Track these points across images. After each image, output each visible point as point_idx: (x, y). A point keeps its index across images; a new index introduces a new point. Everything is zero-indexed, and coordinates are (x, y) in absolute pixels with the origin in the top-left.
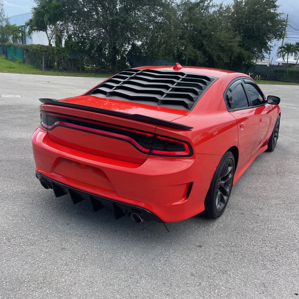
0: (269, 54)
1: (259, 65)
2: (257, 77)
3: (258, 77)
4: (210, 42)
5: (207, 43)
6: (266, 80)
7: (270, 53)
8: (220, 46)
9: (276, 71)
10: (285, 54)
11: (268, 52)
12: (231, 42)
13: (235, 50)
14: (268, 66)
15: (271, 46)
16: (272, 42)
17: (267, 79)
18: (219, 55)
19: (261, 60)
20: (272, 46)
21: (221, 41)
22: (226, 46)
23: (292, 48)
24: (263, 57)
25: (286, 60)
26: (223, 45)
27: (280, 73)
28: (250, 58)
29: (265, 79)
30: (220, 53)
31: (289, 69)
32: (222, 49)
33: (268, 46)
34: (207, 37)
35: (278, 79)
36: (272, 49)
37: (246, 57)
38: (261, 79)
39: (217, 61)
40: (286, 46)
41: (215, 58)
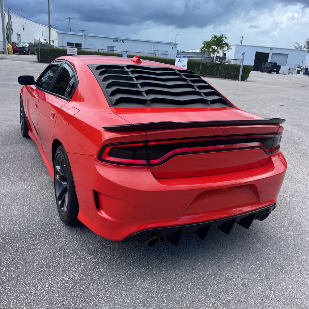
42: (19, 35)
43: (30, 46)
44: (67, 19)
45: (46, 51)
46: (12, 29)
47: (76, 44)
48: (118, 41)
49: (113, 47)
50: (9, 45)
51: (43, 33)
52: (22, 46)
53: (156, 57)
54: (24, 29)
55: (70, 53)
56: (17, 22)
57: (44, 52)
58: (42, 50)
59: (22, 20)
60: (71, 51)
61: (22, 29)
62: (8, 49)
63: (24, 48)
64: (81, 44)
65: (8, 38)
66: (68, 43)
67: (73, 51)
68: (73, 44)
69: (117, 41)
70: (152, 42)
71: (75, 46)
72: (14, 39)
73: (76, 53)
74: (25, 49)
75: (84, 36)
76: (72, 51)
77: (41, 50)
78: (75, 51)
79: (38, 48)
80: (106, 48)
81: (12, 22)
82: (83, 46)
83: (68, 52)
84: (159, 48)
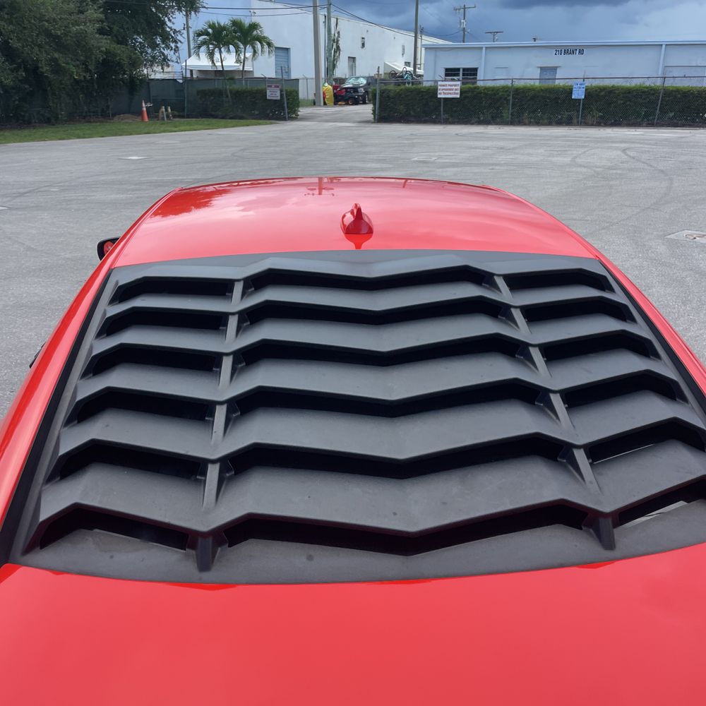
0: (175, 50)
1: (158, 80)
2: (163, 112)
3: (166, 110)
4: (19, 24)
5: (11, 28)
6: (183, 117)
7: (177, 47)
8: (48, 34)
9: (203, 94)
10: (213, 50)
11: (173, 45)
12: (76, 23)
13: (95, 44)
14: (181, 81)
15: (175, 32)
16: (173, 20)
17: (187, 115)
18: (55, 60)
19: (163, 69)
20: (179, 31)
21: (47, 21)
22: (66, 35)
23: (227, 35)
24: (165, 61)
25: (219, 64)
26: (59, 33)
27: (212, 98)
28: (135, 64)
29: (181, 114)
30: (56, 55)
31: (231, 88)
32: (58, 42)
33: (168, 29)
34: (6, 10)
35: (213, 113)
36: (179, 37)
37: (126, 62)
38: (174, 116)
39: (51, 76)
40: (210, 30)
41: (45, 69)
42: (354, 58)
43: (368, 84)
44: (459, 9)
45: (392, 95)
46: (338, 48)
47: (464, 69)
48: (569, 51)
49: (554, 69)
50: (326, 84)
51: (404, 49)
52: (353, 84)
53: (666, 85)
54: (363, 45)
55: (445, 94)
56: (350, 30)
57: (388, 97)
58: (383, 93)
59: (361, 25)
60: (447, 90)
61: (360, 45)
62: (324, 94)
63: (355, 89)
64: (476, 70)
65: (332, 66)
66: (447, 70)
67: (452, 90)
68: (458, 69)
69: (566, 52)
70: (662, 45)
71: (464, 75)
72: (341, 70)
73: (457, 94)
74: (357, 92)
75: (484, 49)
76: (450, 90)
77: (382, 92)
78: (456, 90)
79: (375, 90)
80: (537, 74)
81: (339, 33)
82: (480, 75)
83: (439, 92)
84: (678, 59)
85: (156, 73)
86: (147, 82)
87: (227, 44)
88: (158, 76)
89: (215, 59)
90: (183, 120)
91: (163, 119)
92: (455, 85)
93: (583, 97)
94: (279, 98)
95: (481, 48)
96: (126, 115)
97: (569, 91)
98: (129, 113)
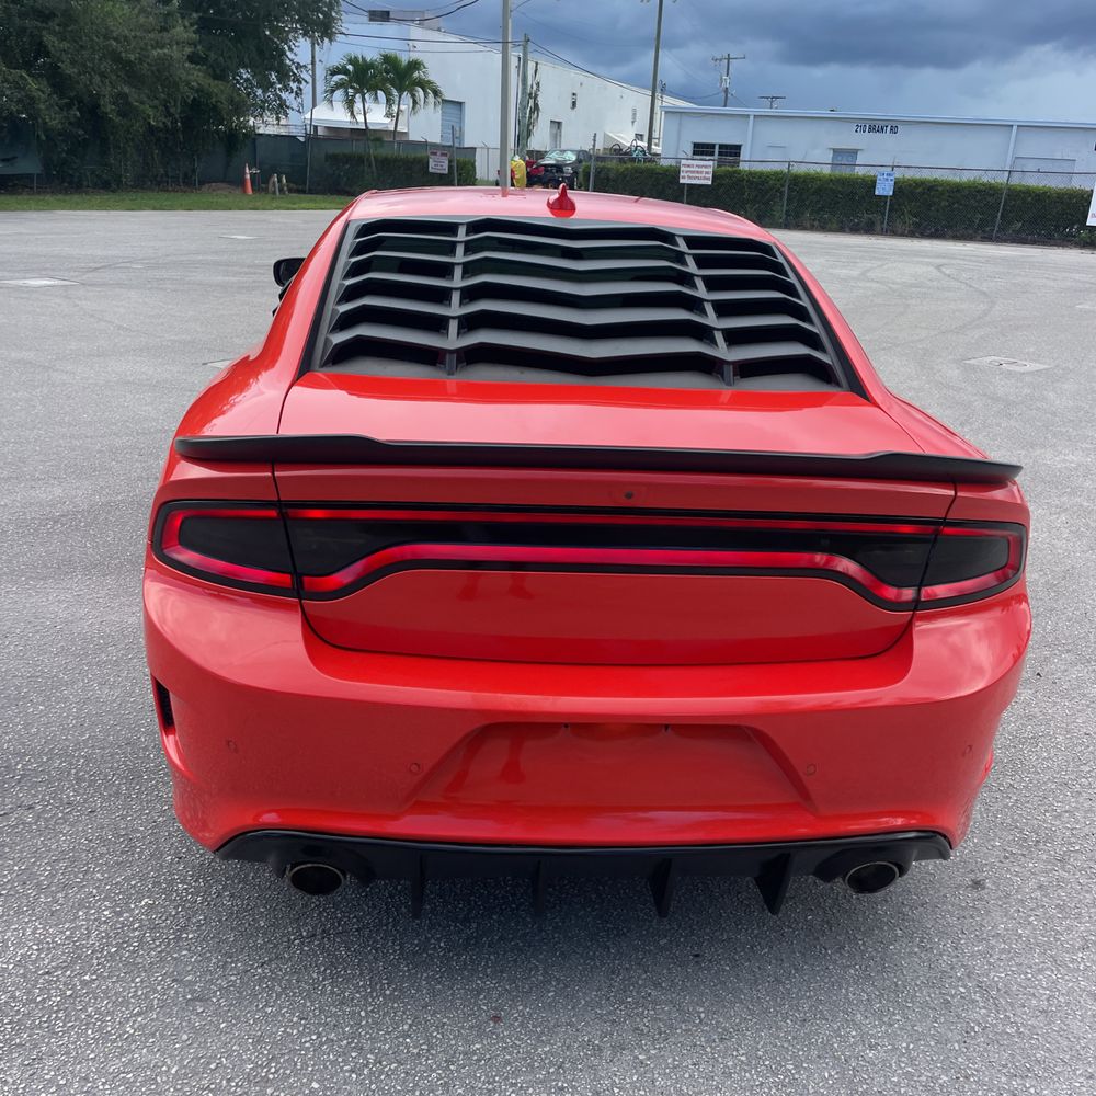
0: (297, 94)
1: (269, 135)
2: (274, 182)
3: (280, 181)
4: (75, 41)
5: (65, 45)
6: (304, 192)
7: (301, 90)
8: (116, 58)
9: (334, 159)
10: (354, 96)
11: (294, 86)
12: (158, 45)
13: (184, 76)
14: (302, 139)
15: (299, 66)
16: (295, 50)
17: (310, 189)
18: (124, 96)
19: (278, 119)
20: (305, 66)
21: (116, 39)
22: (141, 61)
23: (374, 76)
24: (282, 108)
25: (360, 118)
26: (132, 57)
27: (347, 167)
28: (240, 108)
29: (301, 187)
30: (126, 89)
31: (376, 153)
32: (130, 72)
33: (288, 62)
34: (57, 21)
35: (347, 188)
36: (305, 75)
37: (225, 106)
38: (290, 191)
39: (118, 120)
40: (350, 67)
41: (108, 108)
42: (559, 123)
43: (579, 161)
44: (721, 60)
45: (612, 176)
46: (536, 106)
47: (721, 146)
48: (875, 127)
49: (854, 152)
50: (517, 158)
51: (634, 114)
52: (556, 160)
53: (1011, 183)
54: (574, 104)
55: (690, 177)
56: (555, 81)
57: (608, 179)
58: (599, 173)
59: (573, 75)
60: (693, 172)
61: (570, 104)
62: (512, 171)
63: (559, 167)
64: (738, 147)
65: (525, 132)
66: (696, 145)
67: (701, 172)
68: (713, 146)
69: (872, 129)
70: (1012, 126)
71: (720, 154)
72: (540, 140)
73: (708, 179)
74: (562, 172)
75: (751, 118)
76: (698, 172)
77: (599, 171)
78: (707, 173)
79: (589, 167)
80: (829, 158)
81: (538, 84)
82: (745, 154)
83: (682, 174)
84: (1034, 147)
85: (267, 126)
86: (253, 137)
87: (374, 89)
88: (271, 131)
89: (355, 109)
90: (302, 196)
91: (274, 192)
92: (706, 167)
93: (891, 193)
94: (446, 172)
95: (748, 116)
96: (220, 185)
97: (870, 184)
98: (222, 181)
